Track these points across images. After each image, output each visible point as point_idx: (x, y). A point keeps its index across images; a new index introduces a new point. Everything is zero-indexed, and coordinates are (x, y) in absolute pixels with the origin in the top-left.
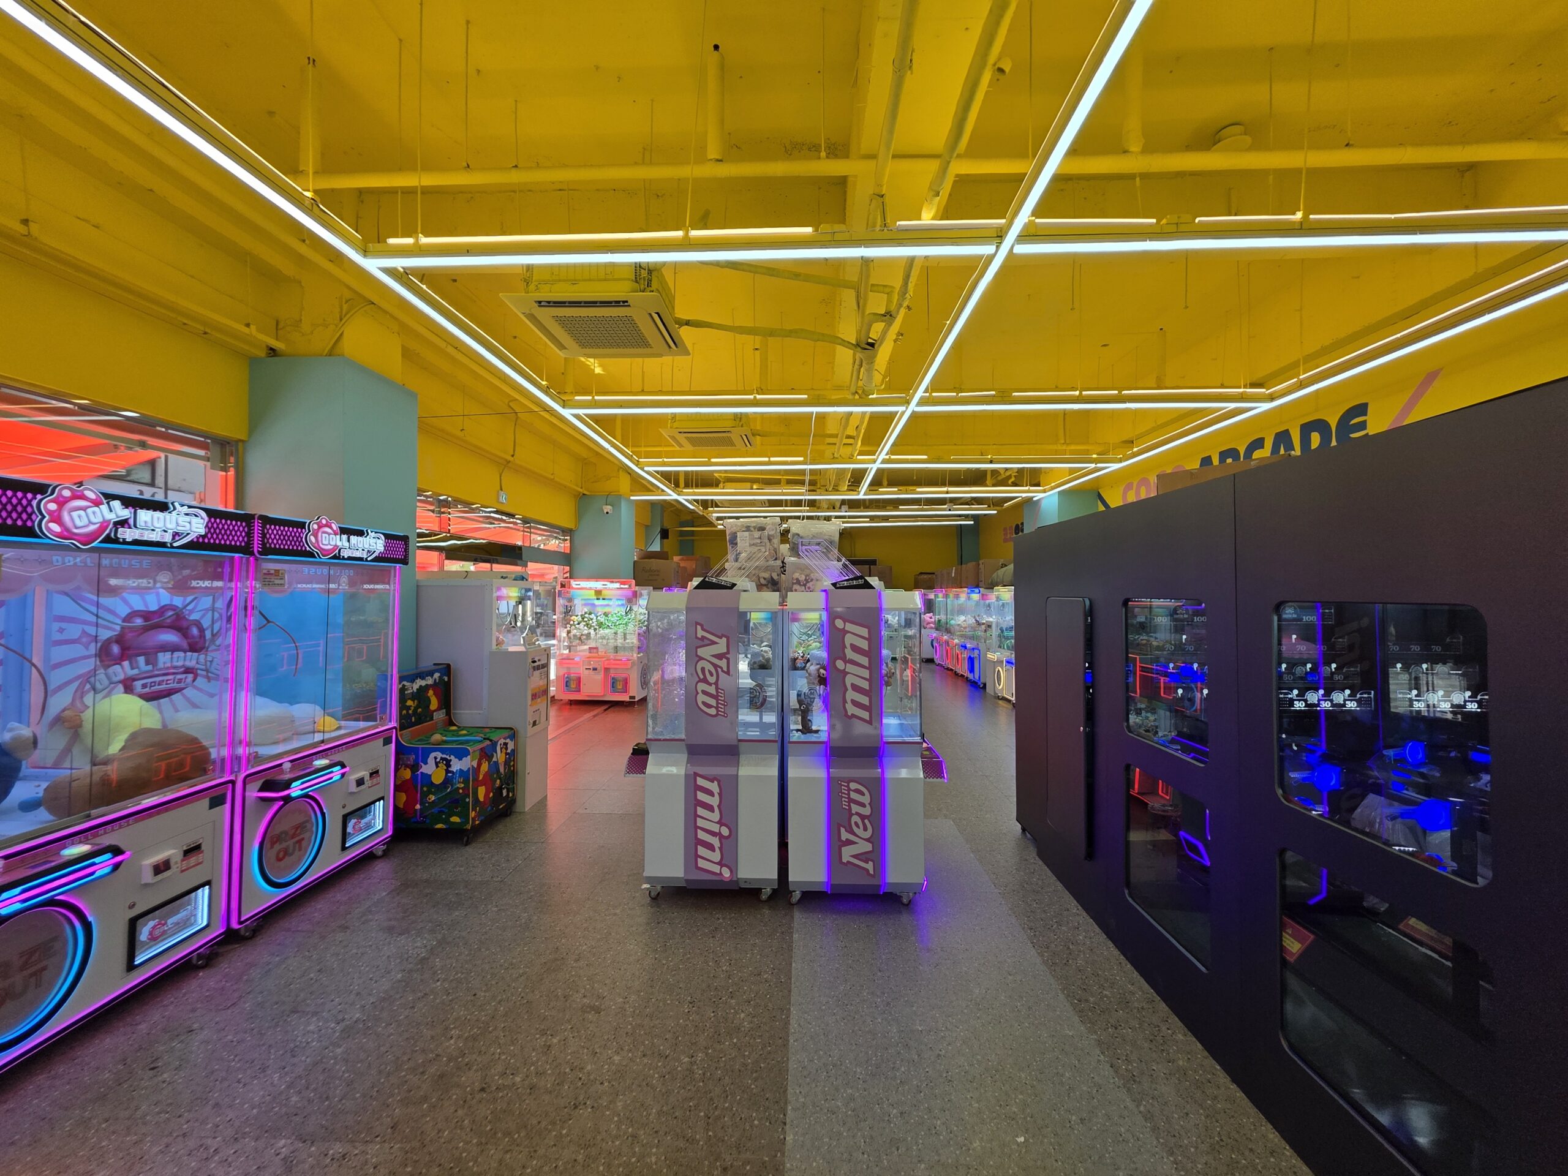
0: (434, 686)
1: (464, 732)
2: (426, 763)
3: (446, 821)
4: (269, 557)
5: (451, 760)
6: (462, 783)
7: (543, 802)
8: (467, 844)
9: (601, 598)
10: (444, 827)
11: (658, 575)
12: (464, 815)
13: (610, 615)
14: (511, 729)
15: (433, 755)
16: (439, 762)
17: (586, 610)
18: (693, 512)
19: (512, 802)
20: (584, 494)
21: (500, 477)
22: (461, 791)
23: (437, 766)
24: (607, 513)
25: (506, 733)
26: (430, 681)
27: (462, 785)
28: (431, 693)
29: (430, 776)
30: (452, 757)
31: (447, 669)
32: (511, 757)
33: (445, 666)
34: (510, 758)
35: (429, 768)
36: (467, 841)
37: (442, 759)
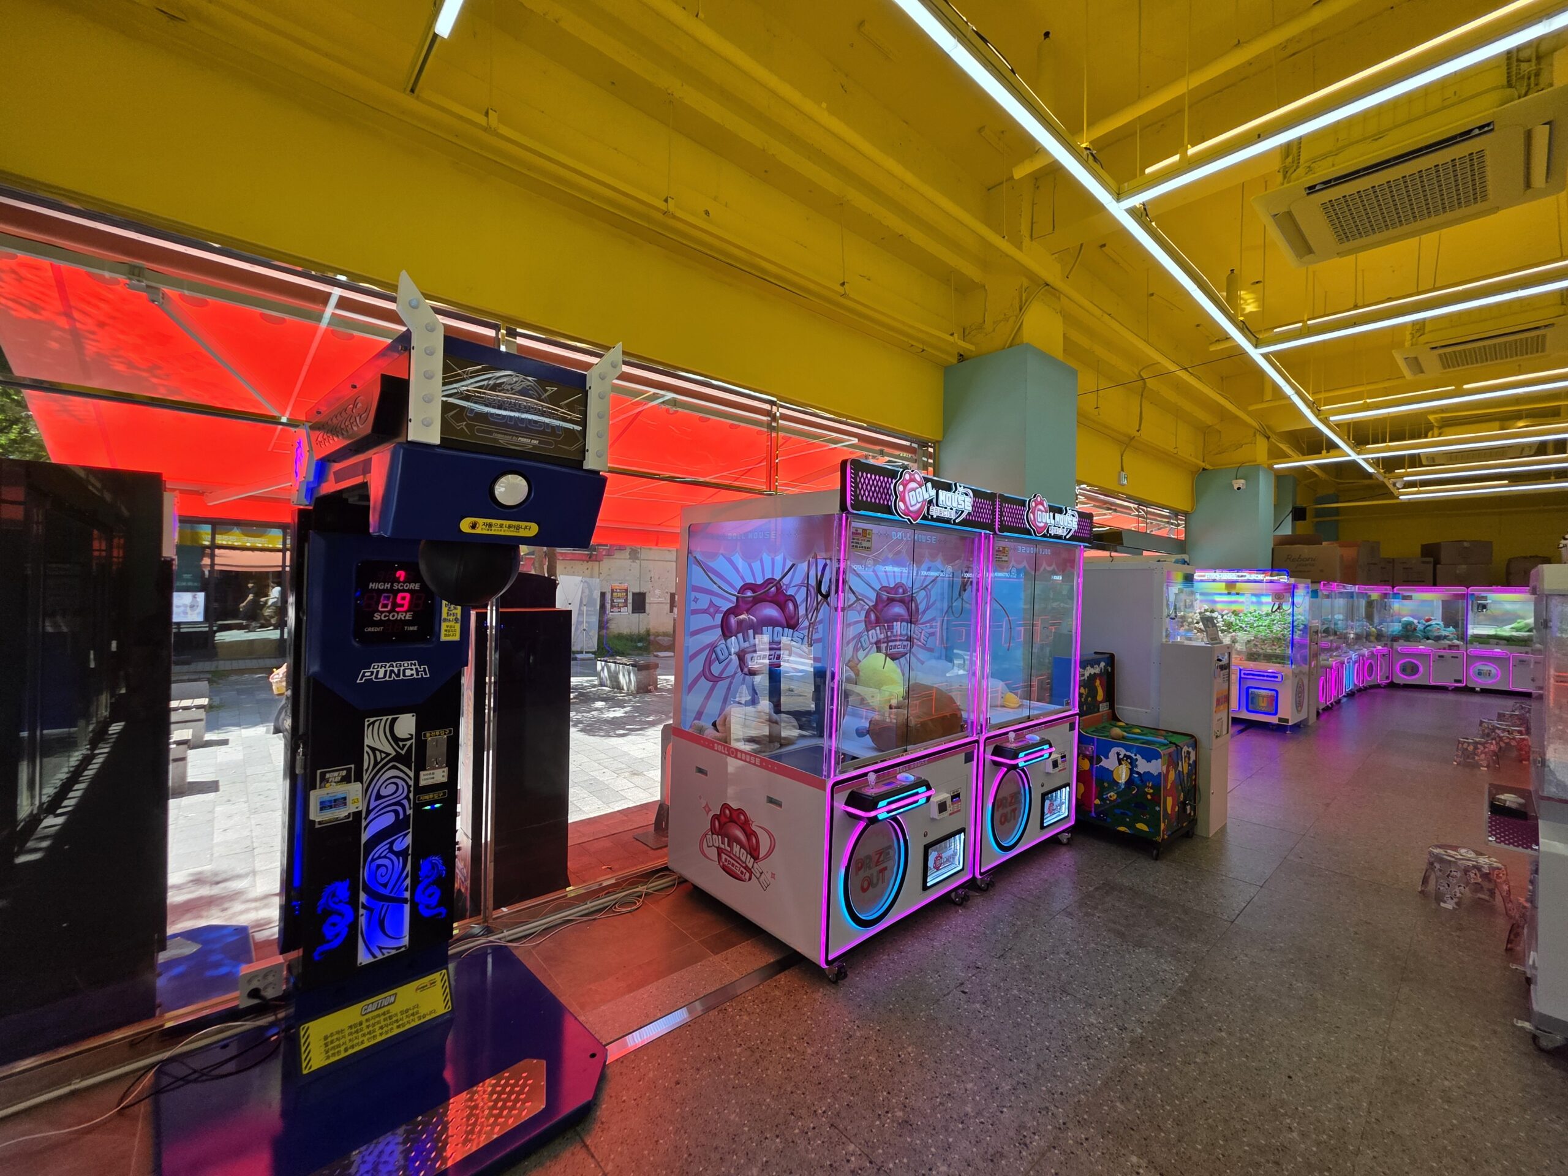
0: (1099, 675)
1: (1137, 731)
2: (1107, 757)
3: (1131, 826)
4: (1005, 534)
5: (1137, 760)
6: (1151, 788)
7: (1223, 830)
8: (1156, 858)
9: (1234, 591)
10: (1128, 831)
11: (1313, 565)
12: (1154, 823)
13: (1241, 614)
14: (1192, 736)
15: (1115, 750)
16: (1123, 759)
17: (1207, 607)
18: (1370, 476)
19: (1193, 821)
20: (1204, 469)
21: (1122, 456)
22: (1149, 797)
23: (1120, 764)
24: (1239, 489)
25: (1186, 739)
26: (1097, 670)
27: (1151, 791)
28: (1098, 683)
29: (1112, 772)
30: (1138, 757)
31: (1111, 659)
32: (1194, 766)
33: (1107, 656)
34: (1191, 770)
35: (1109, 763)
36: (1157, 855)
37: (1125, 756)
